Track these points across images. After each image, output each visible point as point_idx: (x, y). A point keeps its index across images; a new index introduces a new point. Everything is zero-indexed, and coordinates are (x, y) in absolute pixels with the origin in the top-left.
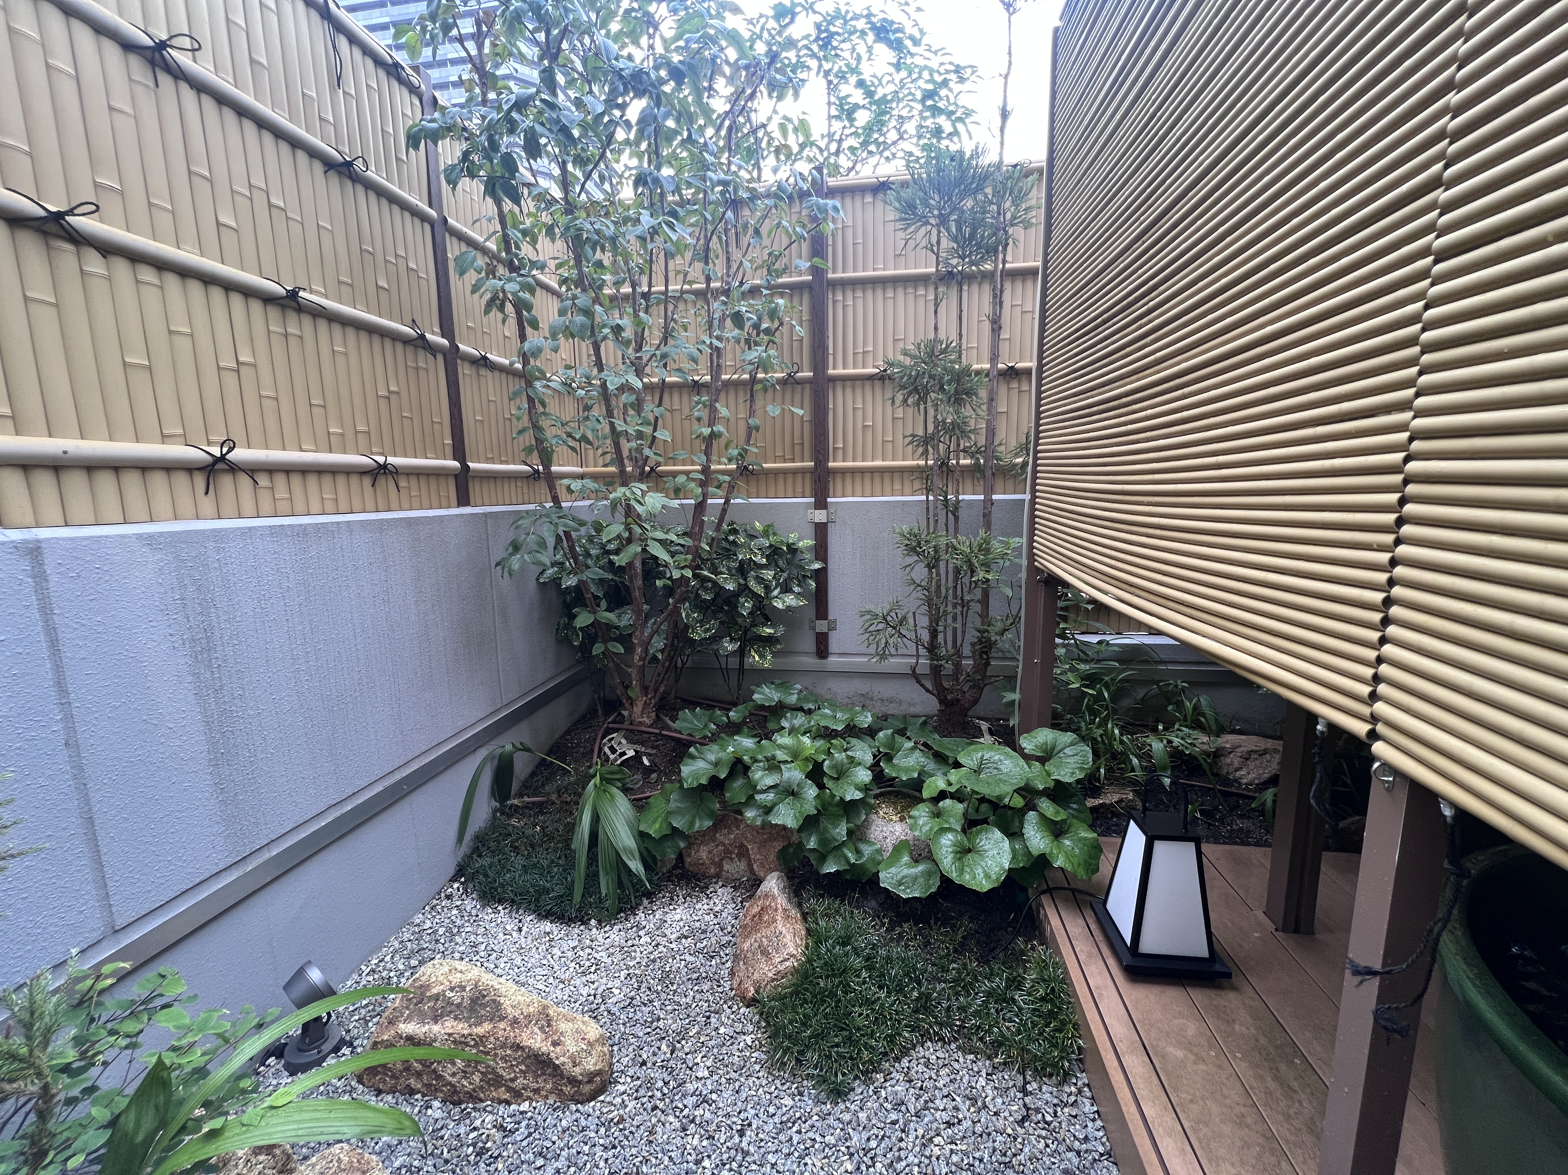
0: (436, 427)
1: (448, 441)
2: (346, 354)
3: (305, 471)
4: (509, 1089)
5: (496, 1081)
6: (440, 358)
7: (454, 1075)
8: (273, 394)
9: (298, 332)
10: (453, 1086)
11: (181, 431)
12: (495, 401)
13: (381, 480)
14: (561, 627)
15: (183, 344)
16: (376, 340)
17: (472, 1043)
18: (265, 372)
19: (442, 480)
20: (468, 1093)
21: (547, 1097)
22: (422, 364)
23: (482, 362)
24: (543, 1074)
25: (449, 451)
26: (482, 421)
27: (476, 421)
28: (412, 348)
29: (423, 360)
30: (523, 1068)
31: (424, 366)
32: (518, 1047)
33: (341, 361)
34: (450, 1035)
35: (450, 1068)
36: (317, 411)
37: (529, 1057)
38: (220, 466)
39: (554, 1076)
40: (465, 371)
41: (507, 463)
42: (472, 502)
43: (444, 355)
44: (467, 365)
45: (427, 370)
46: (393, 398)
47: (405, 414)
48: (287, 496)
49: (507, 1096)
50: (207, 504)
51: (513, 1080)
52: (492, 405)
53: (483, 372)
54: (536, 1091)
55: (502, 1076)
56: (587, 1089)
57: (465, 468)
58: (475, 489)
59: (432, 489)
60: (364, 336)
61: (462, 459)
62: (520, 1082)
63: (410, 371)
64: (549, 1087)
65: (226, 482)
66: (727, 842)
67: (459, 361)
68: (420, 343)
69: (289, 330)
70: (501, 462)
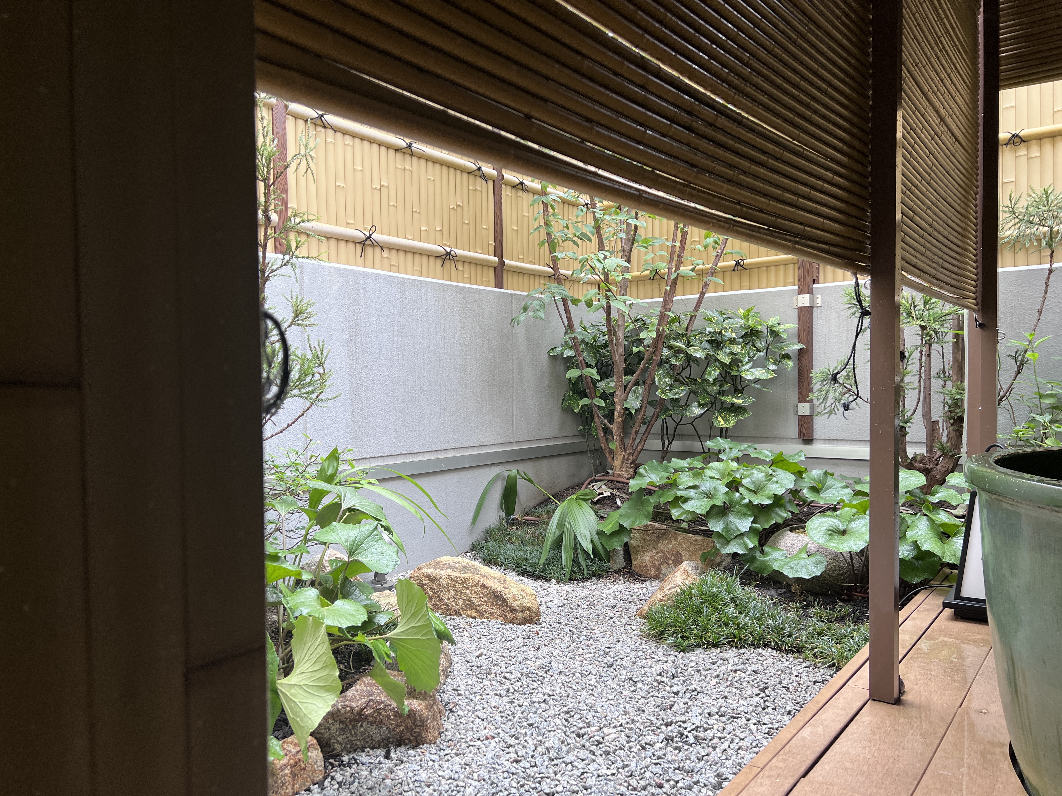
0: (484, 231)
1: (492, 242)
2: (434, 181)
3: (407, 251)
4: (477, 611)
5: (470, 605)
6: (490, 183)
7: (449, 598)
8: (395, 204)
9: (410, 168)
10: (448, 605)
11: (353, 222)
12: (528, 216)
13: (447, 263)
14: (566, 398)
15: (359, 175)
16: (452, 170)
17: (460, 582)
18: (392, 192)
19: (485, 269)
20: (455, 610)
21: (497, 618)
22: (478, 188)
23: (520, 186)
24: (497, 605)
25: (492, 249)
26: (517, 230)
27: (512, 230)
28: (473, 177)
29: (480, 184)
30: (486, 599)
31: (480, 189)
32: (485, 587)
33: (430, 185)
34: (449, 576)
35: (447, 595)
36: (416, 216)
37: (490, 593)
38: (368, 242)
39: (503, 606)
40: (507, 192)
41: (534, 263)
42: (505, 286)
43: (494, 181)
44: (509, 188)
45: (481, 192)
46: (458, 209)
47: (465, 221)
48: (396, 264)
49: (475, 615)
50: (360, 261)
51: (479, 606)
52: (526, 219)
53: (520, 193)
54: (492, 614)
55: (474, 603)
56: (520, 615)
57: (502, 263)
58: (507, 278)
59: (478, 275)
60: (444, 168)
61: (501, 257)
62: (484, 607)
63: (471, 192)
64: (499, 612)
65: (369, 250)
66: (666, 550)
67: (503, 186)
68: (477, 173)
69: (406, 167)
70: (529, 263)
